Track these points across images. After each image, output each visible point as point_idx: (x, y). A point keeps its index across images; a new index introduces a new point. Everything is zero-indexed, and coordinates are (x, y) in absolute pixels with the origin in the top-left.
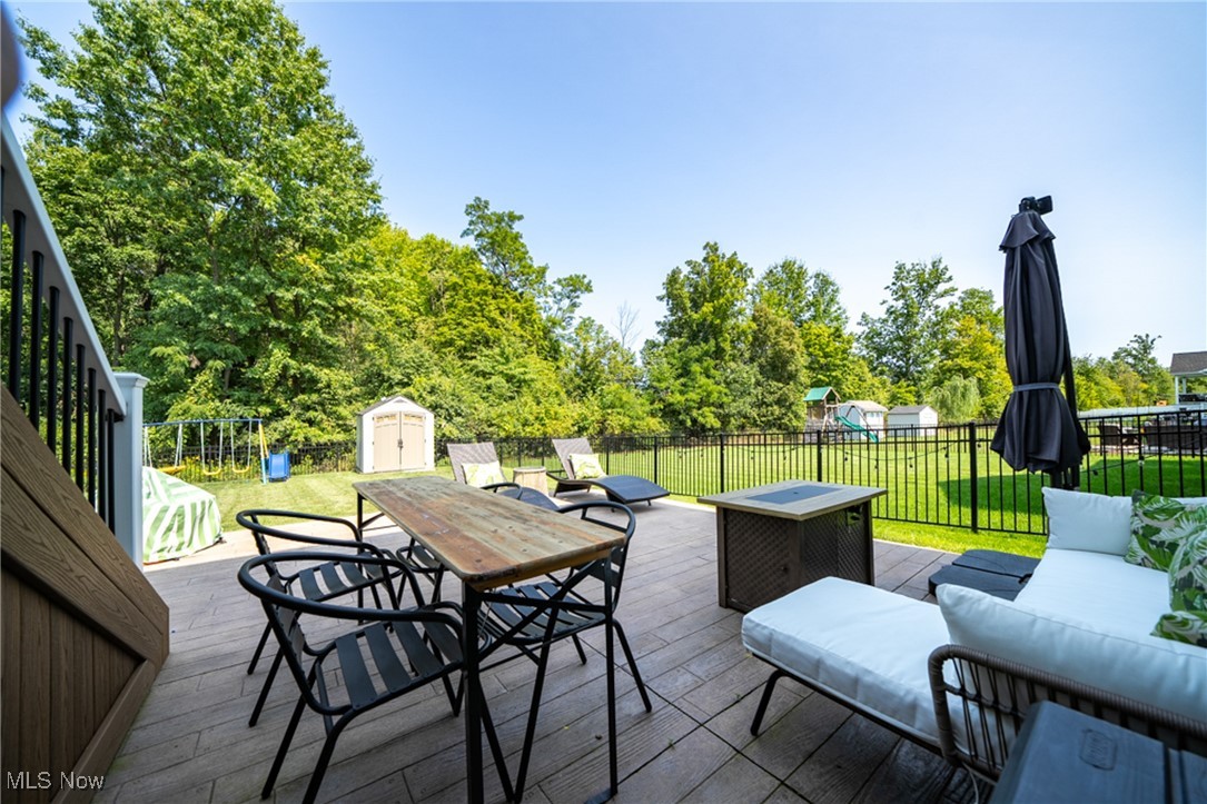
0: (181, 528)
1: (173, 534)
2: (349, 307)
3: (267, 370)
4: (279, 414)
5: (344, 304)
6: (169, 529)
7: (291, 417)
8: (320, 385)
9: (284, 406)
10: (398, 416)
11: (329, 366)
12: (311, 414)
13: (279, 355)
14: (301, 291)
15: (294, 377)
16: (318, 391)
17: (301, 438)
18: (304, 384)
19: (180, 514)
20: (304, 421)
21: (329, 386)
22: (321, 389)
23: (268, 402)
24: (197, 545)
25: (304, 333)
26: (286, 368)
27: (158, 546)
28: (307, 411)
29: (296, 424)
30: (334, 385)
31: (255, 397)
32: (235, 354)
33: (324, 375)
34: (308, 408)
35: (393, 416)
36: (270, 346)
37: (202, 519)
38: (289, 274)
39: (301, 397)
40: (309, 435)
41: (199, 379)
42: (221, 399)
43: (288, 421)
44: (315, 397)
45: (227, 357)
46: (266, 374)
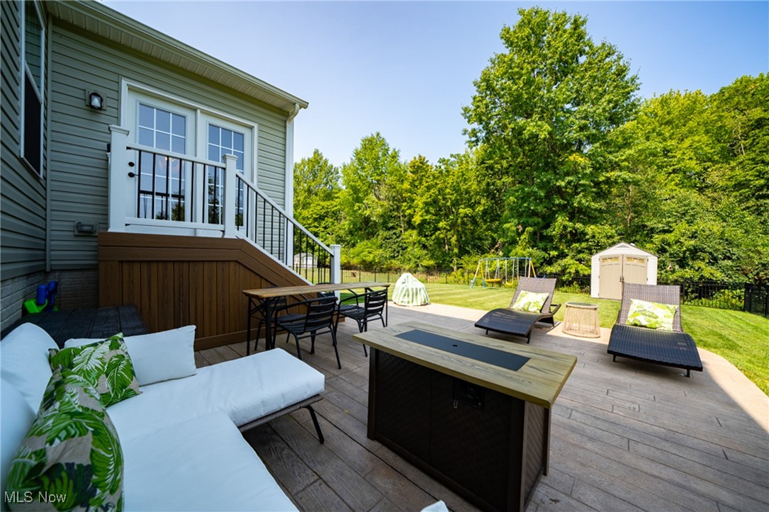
0: (408, 295)
1: (406, 297)
2: (608, 179)
3: (554, 230)
4: (562, 255)
5: (604, 178)
6: (405, 295)
7: (569, 257)
8: (587, 237)
9: (566, 251)
10: (620, 258)
11: (595, 223)
12: (581, 256)
13: (561, 220)
14: (571, 178)
15: (571, 232)
16: (587, 240)
17: (573, 271)
18: (578, 237)
19: (407, 290)
20: (576, 260)
21: (594, 237)
22: (588, 239)
23: (556, 248)
24: (415, 303)
25: (575, 204)
26: (565, 227)
27: (401, 300)
28: (579, 254)
29: (571, 262)
30: (597, 235)
31: (549, 246)
32: (538, 223)
33: (590, 229)
34: (580, 252)
35: (616, 258)
36: (557, 216)
37: (417, 294)
38: (564, 169)
39: (574, 245)
40: (579, 269)
41: (522, 237)
42: (533, 247)
43: (568, 260)
44: (584, 245)
45: (535, 225)
46: (554, 232)
